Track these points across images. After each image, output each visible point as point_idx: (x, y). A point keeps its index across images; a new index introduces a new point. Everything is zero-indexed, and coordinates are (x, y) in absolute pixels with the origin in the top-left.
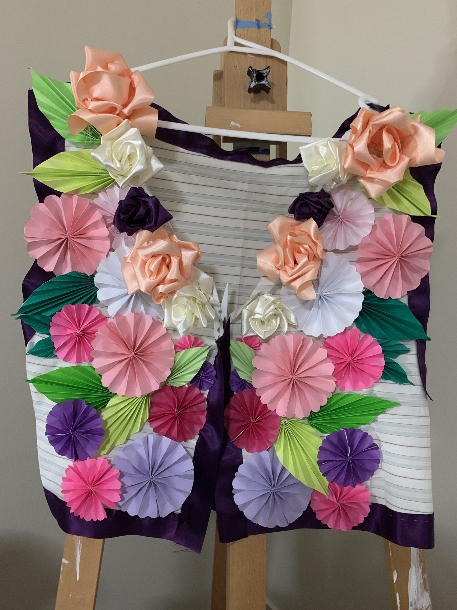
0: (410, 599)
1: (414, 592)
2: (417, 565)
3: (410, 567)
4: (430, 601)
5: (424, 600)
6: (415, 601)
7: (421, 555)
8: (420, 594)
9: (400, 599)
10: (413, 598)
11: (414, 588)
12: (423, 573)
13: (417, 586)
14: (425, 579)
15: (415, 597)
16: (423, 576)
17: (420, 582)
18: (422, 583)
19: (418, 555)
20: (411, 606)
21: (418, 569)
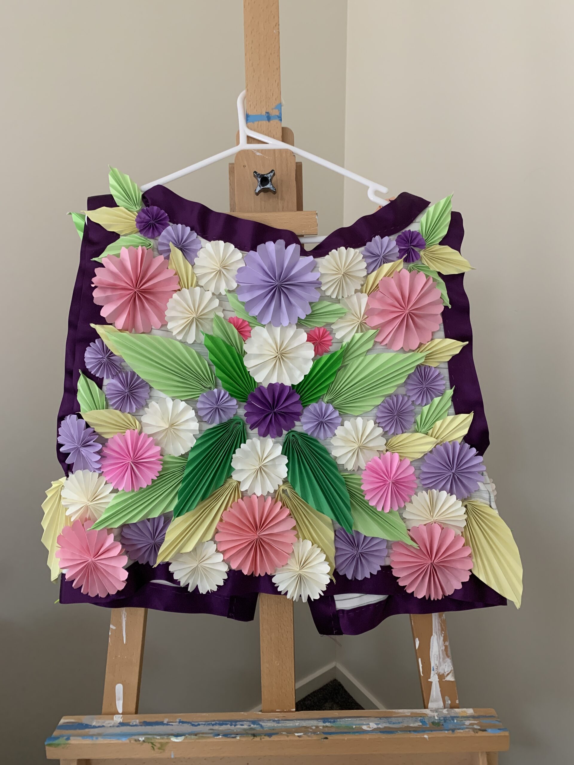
0: (433, 665)
1: (436, 658)
2: (439, 633)
3: (432, 635)
4: (452, 666)
5: (446, 665)
6: (437, 666)
7: (442, 624)
8: (441, 660)
9: (422, 664)
10: (435, 663)
11: (435, 655)
12: (445, 640)
13: (439, 651)
14: (446, 647)
15: (437, 662)
16: (444, 643)
17: (441, 648)
18: (444, 650)
19: (440, 625)
20: (433, 670)
21: (440, 637)
